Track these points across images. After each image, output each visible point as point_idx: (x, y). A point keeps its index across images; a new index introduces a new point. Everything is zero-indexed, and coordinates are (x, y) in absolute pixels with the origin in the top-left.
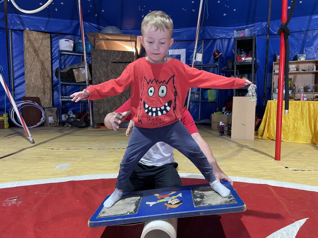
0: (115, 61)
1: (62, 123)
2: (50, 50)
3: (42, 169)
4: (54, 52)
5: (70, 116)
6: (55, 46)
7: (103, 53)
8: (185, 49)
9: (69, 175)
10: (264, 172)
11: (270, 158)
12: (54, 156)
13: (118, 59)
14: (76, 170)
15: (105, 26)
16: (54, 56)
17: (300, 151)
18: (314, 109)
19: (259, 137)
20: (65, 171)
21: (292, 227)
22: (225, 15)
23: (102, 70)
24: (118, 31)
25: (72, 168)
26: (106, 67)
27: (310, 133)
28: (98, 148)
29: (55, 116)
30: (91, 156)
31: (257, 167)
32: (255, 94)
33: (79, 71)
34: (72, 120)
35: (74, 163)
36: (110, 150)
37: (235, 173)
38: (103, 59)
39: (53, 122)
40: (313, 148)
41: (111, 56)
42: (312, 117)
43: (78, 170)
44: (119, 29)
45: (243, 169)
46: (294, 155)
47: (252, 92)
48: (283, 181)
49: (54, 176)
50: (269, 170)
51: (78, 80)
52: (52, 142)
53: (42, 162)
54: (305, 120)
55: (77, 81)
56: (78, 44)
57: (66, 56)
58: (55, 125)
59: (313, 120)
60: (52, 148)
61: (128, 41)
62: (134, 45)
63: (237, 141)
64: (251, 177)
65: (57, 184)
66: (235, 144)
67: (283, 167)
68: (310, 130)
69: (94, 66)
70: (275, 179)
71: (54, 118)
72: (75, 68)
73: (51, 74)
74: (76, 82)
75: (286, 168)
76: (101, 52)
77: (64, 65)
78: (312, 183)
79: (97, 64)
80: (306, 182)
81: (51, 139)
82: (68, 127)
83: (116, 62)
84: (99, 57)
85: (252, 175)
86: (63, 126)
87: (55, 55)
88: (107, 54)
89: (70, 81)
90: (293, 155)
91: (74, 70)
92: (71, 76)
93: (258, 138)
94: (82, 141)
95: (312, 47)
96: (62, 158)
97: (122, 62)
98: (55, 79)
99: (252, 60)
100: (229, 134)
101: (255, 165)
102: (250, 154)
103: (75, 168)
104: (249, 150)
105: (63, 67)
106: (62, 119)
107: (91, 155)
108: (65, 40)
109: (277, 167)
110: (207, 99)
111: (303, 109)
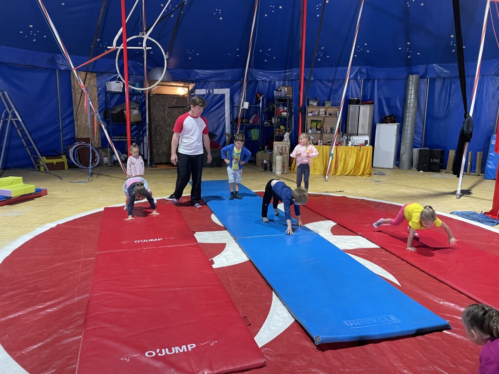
8: (229, 89)
13: (173, 104)
22: (266, 61)
23: (160, 114)
26: (163, 112)
27: (323, 167)
29: (110, 156)
32: (289, 140)
38: (161, 105)
39: (108, 162)
41: (168, 102)
42: (324, 156)
47: (287, 139)
54: (321, 159)
58: (111, 165)
69: (153, 112)
79: (156, 109)
83: (172, 107)
84: (157, 103)
88: (164, 100)
89: (121, 121)
91: (125, 111)
92: (123, 116)
97: (177, 107)
99: (286, 114)
100: (271, 170)
108: (116, 82)
110: (251, 138)
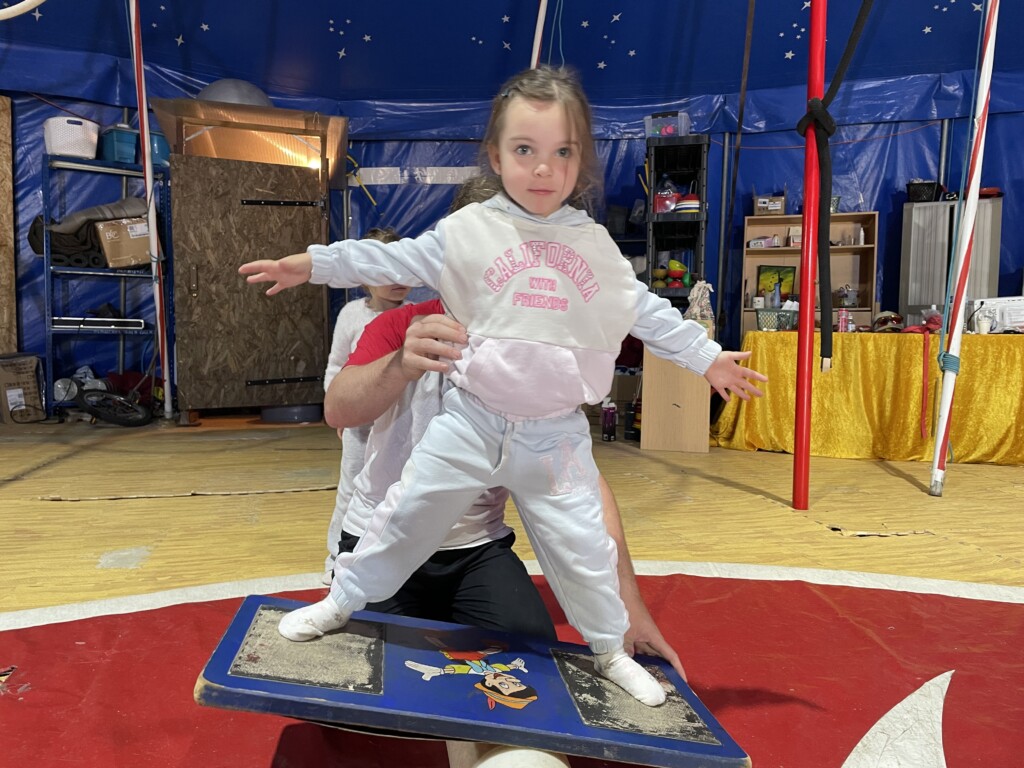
0: (253, 198)
1: (55, 411)
2: (10, 154)
3: (50, 569)
4: (22, 160)
5: (83, 384)
6: (28, 140)
7: (210, 168)
9: (159, 586)
10: (779, 544)
11: (779, 503)
12: (75, 524)
13: (263, 192)
14: (179, 569)
15: (211, 80)
16: (22, 175)
17: (852, 481)
18: (877, 356)
19: (722, 443)
20: (138, 573)
21: (922, 698)
22: (602, 65)
23: (208, 226)
24: (255, 98)
25: (160, 563)
26: (222, 218)
27: (868, 426)
28: (223, 490)
29: (31, 385)
30: (210, 517)
31: (751, 531)
32: (709, 313)
33: (119, 229)
34: (94, 399)
35: (160, 544)
36: (270, 497)
37: (699, 553)
38: (212, 190)
39: (24, 407)
40: (880, 471)
41: (241, 181)
42: (872, 379)
43: (185, 568)
44: (262, 93)
45: (714, 539)
46: (839, 491)
47: (701, 307)
48: (842, 568)
49: (106, 593)
50: (790, 540)
51: (114, 262)
52: (46, 476)
53: (37, 547)
54: (855, 390)
55: (111, 265)
56: (115, 134)
57: (69, 174)
58: (32, 417)
59: (874, 390)
60: (57, 496)
61: (296, 134)
62: (319, 148)
63: (662, 457)
64: (748, 562)
65: (131, 618)
66: (660, 466)
67: (824, 527)
68: (867, 419)
69: (179, 215)
70: (815, 563)
71: (25, 394)
72: (106, 220)
73: (12, 236)
74: (107, 266)
75: (834, 529)
76: (206, 164)
77: (60, 207)
78: (922, 570)
79: (192, 207)
80: (904, 568)
81: (39, 468)
82: (80, 423)
83: (258, 203)
84: (196, 182)
85: (748, 554)
86: (62, 422)
87: (28, 172)
88: (226, 174)
89: (84, 264)
90: (836, 492)
91: (100, 226)
92: (89, 246)
93: (719, 446)
94: (152, 471)
95: (853, 175)
96: (107, 531)
97: (277, 203)
98: (27, 253)
99: (699, 208)
101: (743, 525)
102: (716, 494)
103: (171, 560)
104: (707, 483)
105: (56, 212)
106: (56, 397)
107: (207, 514)
108: (69, 122)
109: (809, 529)
111: (846, 356)
